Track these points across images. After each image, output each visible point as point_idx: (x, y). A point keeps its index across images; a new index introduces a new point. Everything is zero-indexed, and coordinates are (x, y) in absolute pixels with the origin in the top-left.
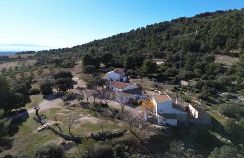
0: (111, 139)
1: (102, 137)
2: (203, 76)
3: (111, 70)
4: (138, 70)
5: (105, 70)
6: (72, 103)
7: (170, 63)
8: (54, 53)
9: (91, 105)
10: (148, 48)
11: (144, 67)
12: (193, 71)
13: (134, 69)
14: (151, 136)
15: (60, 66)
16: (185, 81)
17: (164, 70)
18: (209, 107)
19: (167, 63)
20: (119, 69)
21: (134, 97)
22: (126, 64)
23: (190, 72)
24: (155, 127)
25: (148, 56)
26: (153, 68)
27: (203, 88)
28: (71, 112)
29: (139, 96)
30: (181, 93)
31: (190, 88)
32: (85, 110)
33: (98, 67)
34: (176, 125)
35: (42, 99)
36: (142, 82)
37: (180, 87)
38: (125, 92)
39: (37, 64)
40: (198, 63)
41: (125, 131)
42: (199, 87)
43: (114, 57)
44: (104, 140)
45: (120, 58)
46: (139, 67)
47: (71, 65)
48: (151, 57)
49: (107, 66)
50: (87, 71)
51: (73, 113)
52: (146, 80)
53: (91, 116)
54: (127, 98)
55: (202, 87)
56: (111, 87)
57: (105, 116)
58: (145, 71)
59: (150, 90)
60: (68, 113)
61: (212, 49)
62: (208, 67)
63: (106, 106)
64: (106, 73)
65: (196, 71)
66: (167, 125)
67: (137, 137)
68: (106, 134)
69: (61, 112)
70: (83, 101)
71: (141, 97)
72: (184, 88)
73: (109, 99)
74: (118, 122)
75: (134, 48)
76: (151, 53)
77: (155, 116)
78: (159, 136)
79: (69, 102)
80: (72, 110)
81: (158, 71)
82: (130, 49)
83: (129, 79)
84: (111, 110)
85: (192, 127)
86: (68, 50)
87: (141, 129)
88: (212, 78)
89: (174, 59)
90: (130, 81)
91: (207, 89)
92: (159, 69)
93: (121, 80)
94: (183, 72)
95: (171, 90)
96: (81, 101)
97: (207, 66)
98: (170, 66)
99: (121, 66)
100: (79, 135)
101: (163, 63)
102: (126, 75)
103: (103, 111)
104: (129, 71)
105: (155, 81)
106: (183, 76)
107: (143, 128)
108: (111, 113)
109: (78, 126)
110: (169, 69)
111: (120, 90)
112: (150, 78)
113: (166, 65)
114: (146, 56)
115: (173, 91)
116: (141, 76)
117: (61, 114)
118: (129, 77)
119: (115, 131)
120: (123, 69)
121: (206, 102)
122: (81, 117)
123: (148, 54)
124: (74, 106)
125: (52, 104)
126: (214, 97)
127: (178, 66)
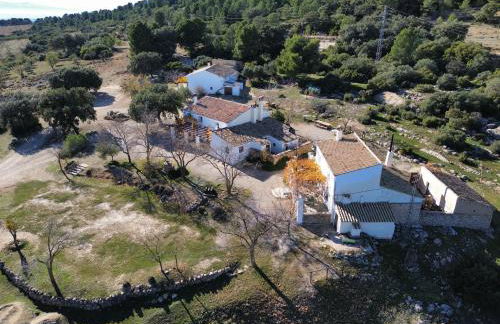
0: (188, 301)
1: (161, 294)
2: (443, 79)
3: (201, 66)
4: (271, 64)
5: (186, 66)
6: (85, 163)
7: (352, 44)
8: (72, 24)
9: (138, 171)
10: (294, 8)
11: (287, 57)
12: (412, 64)
13: (261, 62)
14: (317, 286)
15: (78, 55)
16: (394, 95)
17: (337, 65)
18: (469, 169)
19: (345, 46)
20: (220, 61)
21: (261, 144)
22: (240, 48)
23: (407, 69)
24: (328, 248)
25: (294, 29)
26: (309, 57)
27: (448, 113)
28: (76, 194)
29: (276, 141)
30: (389, 128)
31: (410, 114)
32: (120, 188)
33: (168, 56)
34: (390, 236)
35: (6, 149)
36: (282, 96)
37: (383, 110)
38: (237, 130)
39: (27, 51)
40: (426, 43)
41: (235, 266)
42: (438, 109)
43: (210, 32)
44: (165, 304)
45: (224, 33)
46: (273, 57)
47: (102, 54)
48: (301, 30)
49: (193, 56)
50: (139, 68)
51: (81, 198)
52: (291, 90)
53: (132, 209)
54: (241, 150)
55: (444, 110)
56: (196, 116)
57: (177, 210)
58: (290, 68)
59: (305, 120)
60: (64, 198)
61: (450, 9)
62: (453, 54)
63: (180, 174)
64: (188, 71)
65: (423, 66)
66: (364, 239)
67: (273, 286)
68: (171, 282)
69: (45, 197)
70: (116, 158)
71: (282, 145)
72: (394, 114)
73: (192, 150)
74: (213, 232)
75: (259, 7)
76: (302, 21)
77: (326, 208)
78: (343, 281)
79: (75, 160)
80: (82, 186)
81: (323, 65)
82: (250, 10)
83: (248, 90)
84: (195, 187)
85: (437, 241)
86: (105, 15)
87: (287, 259)
88: (467, 85)
89: (362, 35)
90: (251, 94)
91: (460, 116)
92: (325, 62)
93: (228, 94)
94: (387, 69)
95: (359, 120)
96: (109, 159)
97: (448, 50)
98: (351, 52)
99: (226, 54)
100: (83, 292)
101: (333, 44)
102: (241, 79)
103: (170, 193)
104: (247, 66)
105: (315, 94)
106: (390, 81)
107: (292, 251)
108: (194, 199)
109: (88, 249)
110: (351, 61)
111: (223, 125)
112: (304, 85)
113: (341, 51)
114: (290, 26)
115: (367, 123)
116: (279, 80)
117: (45, 202)
118: (248, 84)
119: (204, 267)
120: (234, 62)
121: (462, 155)
122: (103, 213)
123: (295, 23)
124: (89, 173)
125: (28, 166)
126: (478, 139)
127: (372, 53)
